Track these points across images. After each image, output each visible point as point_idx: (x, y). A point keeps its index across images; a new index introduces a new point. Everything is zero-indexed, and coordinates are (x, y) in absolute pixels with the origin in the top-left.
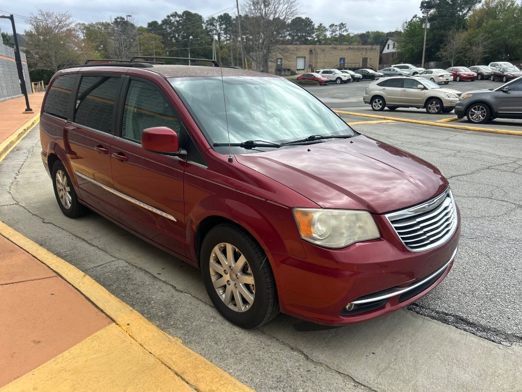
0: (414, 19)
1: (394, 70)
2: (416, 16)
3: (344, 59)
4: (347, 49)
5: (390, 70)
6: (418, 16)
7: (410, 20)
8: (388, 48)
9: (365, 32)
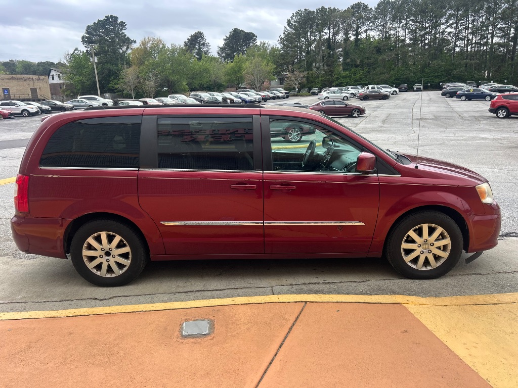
0: (76, 52)
1: (82, 101)
2: (77, 49)
3: (8, 90)
4: (9, 79)
5: (78, 101)
6: (79, 49)
7: (72, 53)
8: (53, 79)
9: (8, 61)
